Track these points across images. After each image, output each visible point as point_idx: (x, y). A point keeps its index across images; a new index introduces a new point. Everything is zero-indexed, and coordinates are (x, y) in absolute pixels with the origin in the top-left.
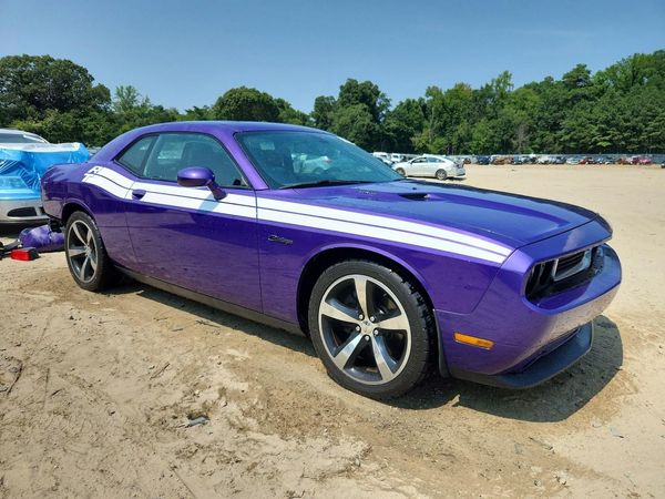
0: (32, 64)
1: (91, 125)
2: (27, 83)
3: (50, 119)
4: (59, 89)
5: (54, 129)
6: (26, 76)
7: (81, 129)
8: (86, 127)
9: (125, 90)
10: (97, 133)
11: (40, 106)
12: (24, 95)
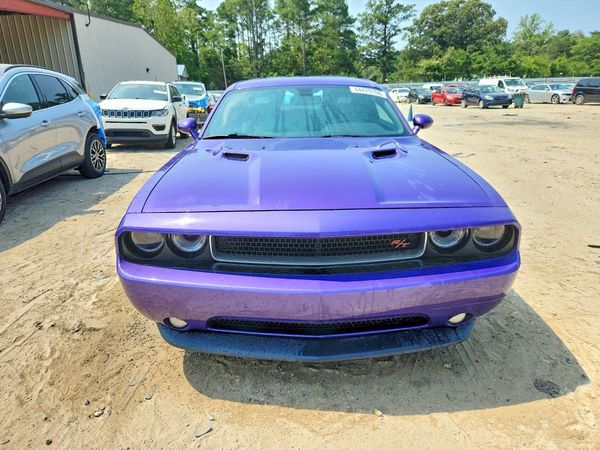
0: (446, 8)
1: (480, 58)
2: (439, 26)
3: (447, 56)
4: (463, 28)
5: (448, 65)
6: (439, 21)
7: (470, 63)
8: (474, 60)
9: (530, 19)
10: (485, 65)
11: (444, 45)
12: (435, 37)
